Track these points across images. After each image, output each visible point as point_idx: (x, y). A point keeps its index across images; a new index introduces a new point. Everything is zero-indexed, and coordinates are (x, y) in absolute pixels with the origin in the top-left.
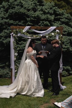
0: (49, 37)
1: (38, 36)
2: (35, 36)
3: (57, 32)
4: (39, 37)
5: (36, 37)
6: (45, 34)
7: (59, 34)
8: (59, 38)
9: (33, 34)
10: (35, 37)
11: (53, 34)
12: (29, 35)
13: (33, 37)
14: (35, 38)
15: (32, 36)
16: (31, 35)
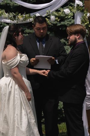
0: (57, 18)
1: (30, 17)
2: (22, 17)
3: (78, 5)
4: (32, 19)
5: (25, 19)
6: (48, 11)
7: (82, 11)
8: (82, 21)
9: (17, 13)
10: (21, 19)
11: (67, 11)
12: (7, 15)
13: (17, 18)
14: (21, 22)
15: (14, 17)
16: (11, 15)
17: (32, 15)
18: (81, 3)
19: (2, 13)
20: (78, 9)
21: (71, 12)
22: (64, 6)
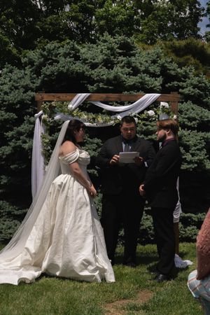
1: (111, 120)
2: (103, 119)
3: (164, 107)
4: (112, 122)
5: (106, 122)
7: (168, 113)
10: (101, 121)
11: (151, 113)
12: (86, 116)
13: (96, 121)
14: (101, 126)
17: (113, 117)
18: (166, 105)
19: (81, 115)
20: (163, 111)
21: (156, 114)
22: (148, 109)
